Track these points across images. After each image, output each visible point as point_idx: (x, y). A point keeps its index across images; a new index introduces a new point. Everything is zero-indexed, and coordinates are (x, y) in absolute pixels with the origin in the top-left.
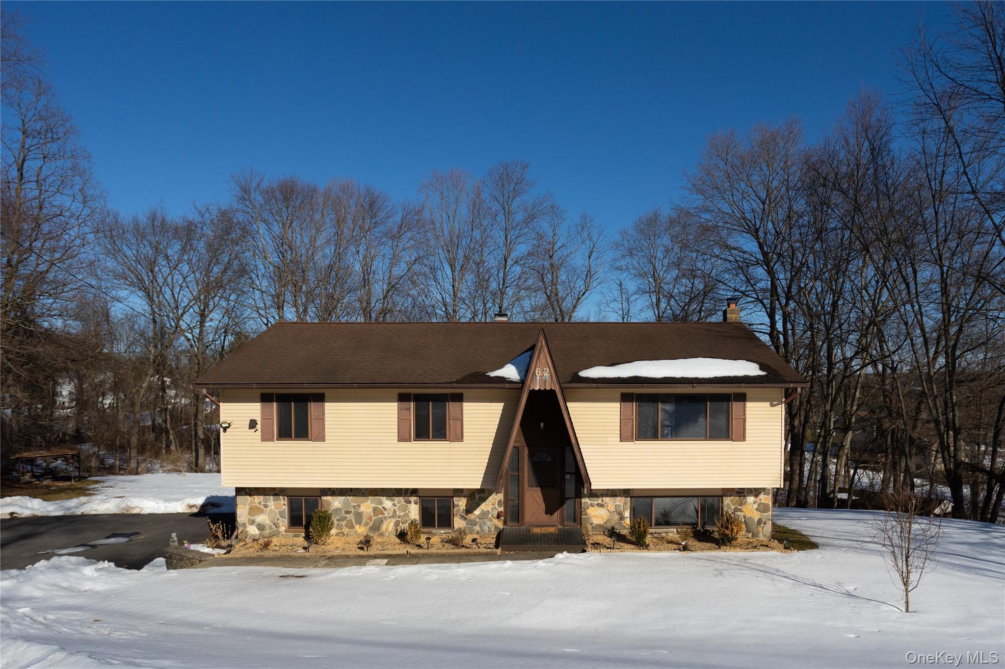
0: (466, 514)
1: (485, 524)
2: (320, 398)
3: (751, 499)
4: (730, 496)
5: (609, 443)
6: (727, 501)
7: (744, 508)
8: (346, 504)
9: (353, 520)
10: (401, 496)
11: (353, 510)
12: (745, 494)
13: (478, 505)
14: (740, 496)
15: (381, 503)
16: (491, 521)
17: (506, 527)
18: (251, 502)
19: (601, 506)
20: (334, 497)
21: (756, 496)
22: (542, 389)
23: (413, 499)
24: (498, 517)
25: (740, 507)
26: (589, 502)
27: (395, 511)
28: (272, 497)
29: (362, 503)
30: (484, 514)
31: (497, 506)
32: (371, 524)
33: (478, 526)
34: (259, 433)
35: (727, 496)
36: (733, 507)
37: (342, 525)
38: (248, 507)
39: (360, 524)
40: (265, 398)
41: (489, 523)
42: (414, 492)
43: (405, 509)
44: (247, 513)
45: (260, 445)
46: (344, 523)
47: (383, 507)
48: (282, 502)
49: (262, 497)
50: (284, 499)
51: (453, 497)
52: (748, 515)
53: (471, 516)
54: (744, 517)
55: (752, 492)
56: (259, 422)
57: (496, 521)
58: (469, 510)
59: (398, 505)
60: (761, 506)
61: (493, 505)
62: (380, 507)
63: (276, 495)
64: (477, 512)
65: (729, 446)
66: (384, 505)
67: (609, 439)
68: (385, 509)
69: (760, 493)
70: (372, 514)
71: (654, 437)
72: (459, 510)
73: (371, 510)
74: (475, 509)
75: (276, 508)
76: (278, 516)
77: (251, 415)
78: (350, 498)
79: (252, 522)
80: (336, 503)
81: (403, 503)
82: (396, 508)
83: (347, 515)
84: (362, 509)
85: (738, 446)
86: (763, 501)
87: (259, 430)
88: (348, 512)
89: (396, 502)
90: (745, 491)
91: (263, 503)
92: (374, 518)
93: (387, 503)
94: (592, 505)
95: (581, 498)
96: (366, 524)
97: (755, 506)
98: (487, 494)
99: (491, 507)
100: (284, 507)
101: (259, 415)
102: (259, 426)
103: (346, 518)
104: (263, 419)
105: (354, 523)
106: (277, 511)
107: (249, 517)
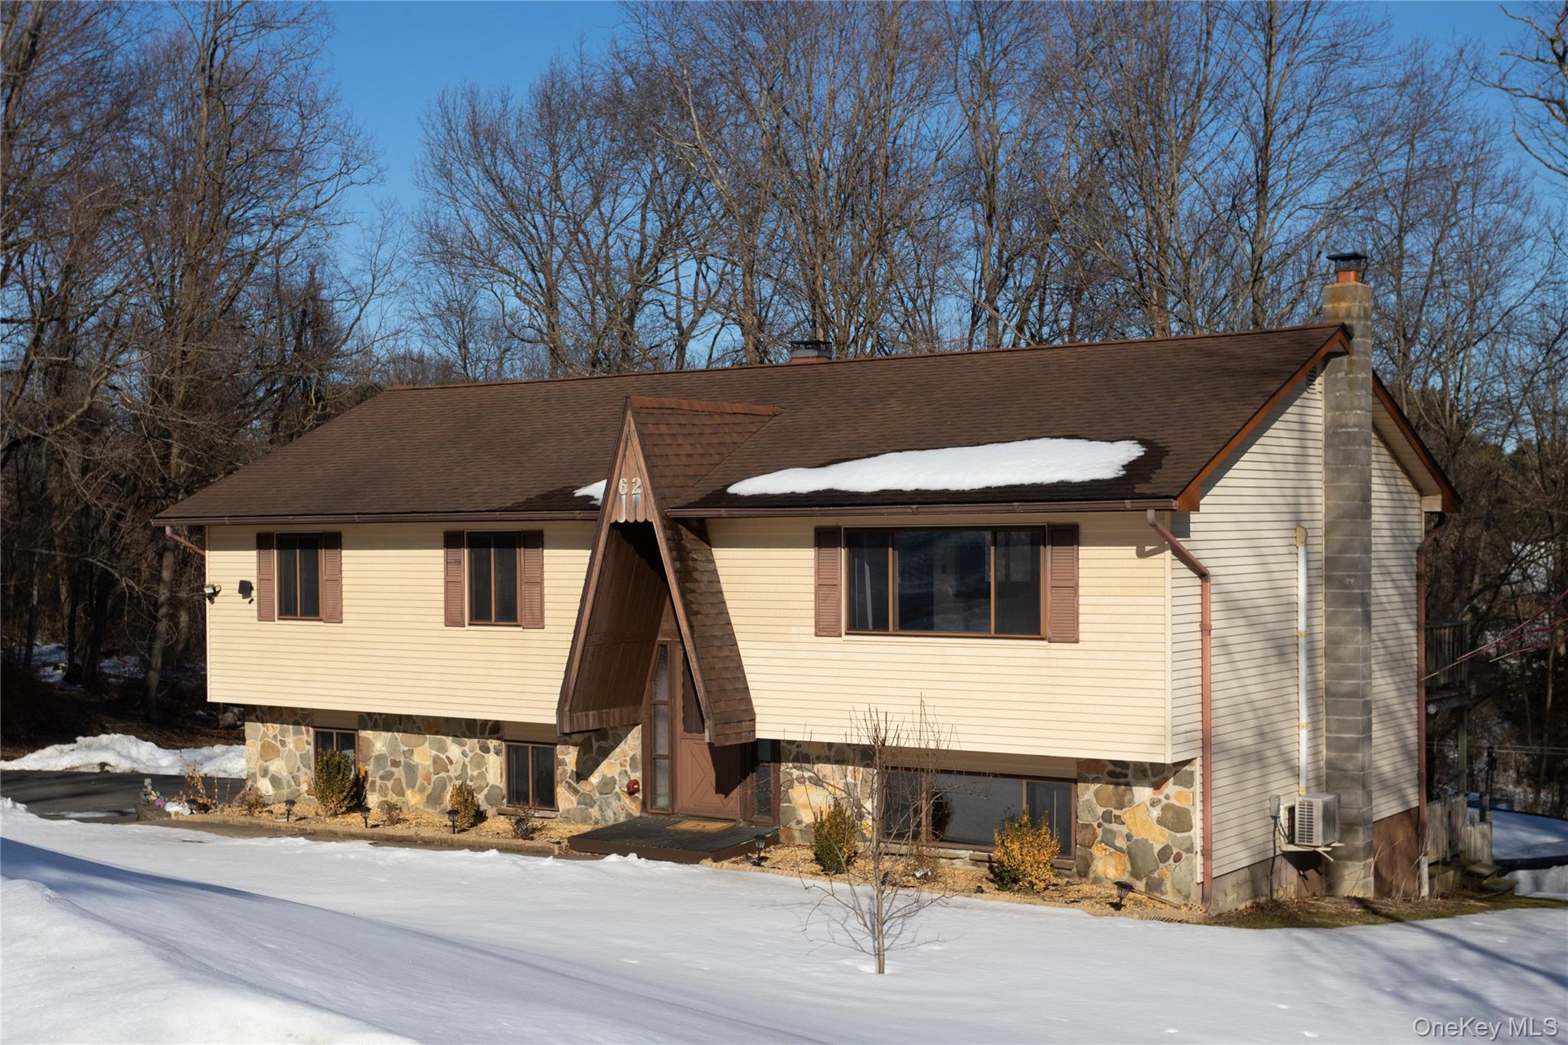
0: (578, 782)
1: (608, 804)
2: (335, 542)
3: (1143, 794)
4: (1094, 781)
5: (794, 638)
6: (1087, 794)
7: (1124, 813)
8: (393, 747)
9: (403, 780)
10: (475, 737)
11: (402, 759)
12: (1130, 778)
13: (597, 764)
14: (1117, 784)
15: (443, 749)
16: (619, 799)
17: (645, 815)
18: (265, 735)
19: (818, 782)
20: (377, 733)
21: (1157, 786)
22: (631, 520)
23: (492, 743)
24: (631, 792)
25: (1116, 812)
26: (796, 773)
27: (464, 766)
28: (291, 727)
29: (416, 746)
30: (607, 784)
31: (628, 769)
32: (429, 791)
33: (596, 807)
34: (254, 605)
35: (1086, 780)
36: (1100, 810)
37: (387, 788)
38: (259, 744)
39: (413, 787)
40: (263, 543)
41: (615, 804)
42: (493, 729)
43: (480, 763)
44: (257, 756)
45: (255, 627)
46: (390, 784)
47: (448, 758)
48: (305, 737)
49: (277, 726)
50: (308, 731)
51: (556, 745)
52: (1139, 834)
53: (583, 787)
54: (1129, 837)
55: (1146, 776)
56: (255, 586)
57: (626, 800)
58: (582, 775)
59: (470, 755)
60: (1170, 814)
61: (621, 765)
62: (443, 757)
63: (296, 723)
64: (595, 779)
65: (1042, 653)
66: (448, 754)
67: (794, 630)
68: (451, 762)
69: (1166, 779)
70: (431, 769)
71: (880, 627)
72: (564, 771)
73: (429, 762)
74: (591, 772)
75: (297, 748)
76: (299, 764)
77: (242, 573)
78: (399, 736)
79: (265, 772)
80: (378, 742)
81: (478, 751)
82: (467, 760)
83: (394, 769)
84: (417, 759)
85: (1061, 654)
86: (1173, 801)
87: (255, 599)
88: (395, 764)
89: (467, 748)
90: (1130, 772)
91: (279, 738)
92: (434, 778)
93: (454, 749)
94: (801, 780)
95: (780, 762)
96: (422, 790)
97: (1156, 813)
98: (610, 742)
99: (619, 769)
100: (308, 747)
101: (255, 573)
102: (254, 593)
103: (392, 774)
104: (260, 581)
105: (404, 785)
106: (298, 754)
107: (260, 762)
